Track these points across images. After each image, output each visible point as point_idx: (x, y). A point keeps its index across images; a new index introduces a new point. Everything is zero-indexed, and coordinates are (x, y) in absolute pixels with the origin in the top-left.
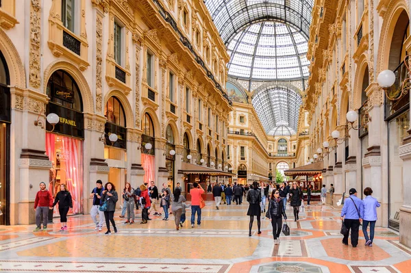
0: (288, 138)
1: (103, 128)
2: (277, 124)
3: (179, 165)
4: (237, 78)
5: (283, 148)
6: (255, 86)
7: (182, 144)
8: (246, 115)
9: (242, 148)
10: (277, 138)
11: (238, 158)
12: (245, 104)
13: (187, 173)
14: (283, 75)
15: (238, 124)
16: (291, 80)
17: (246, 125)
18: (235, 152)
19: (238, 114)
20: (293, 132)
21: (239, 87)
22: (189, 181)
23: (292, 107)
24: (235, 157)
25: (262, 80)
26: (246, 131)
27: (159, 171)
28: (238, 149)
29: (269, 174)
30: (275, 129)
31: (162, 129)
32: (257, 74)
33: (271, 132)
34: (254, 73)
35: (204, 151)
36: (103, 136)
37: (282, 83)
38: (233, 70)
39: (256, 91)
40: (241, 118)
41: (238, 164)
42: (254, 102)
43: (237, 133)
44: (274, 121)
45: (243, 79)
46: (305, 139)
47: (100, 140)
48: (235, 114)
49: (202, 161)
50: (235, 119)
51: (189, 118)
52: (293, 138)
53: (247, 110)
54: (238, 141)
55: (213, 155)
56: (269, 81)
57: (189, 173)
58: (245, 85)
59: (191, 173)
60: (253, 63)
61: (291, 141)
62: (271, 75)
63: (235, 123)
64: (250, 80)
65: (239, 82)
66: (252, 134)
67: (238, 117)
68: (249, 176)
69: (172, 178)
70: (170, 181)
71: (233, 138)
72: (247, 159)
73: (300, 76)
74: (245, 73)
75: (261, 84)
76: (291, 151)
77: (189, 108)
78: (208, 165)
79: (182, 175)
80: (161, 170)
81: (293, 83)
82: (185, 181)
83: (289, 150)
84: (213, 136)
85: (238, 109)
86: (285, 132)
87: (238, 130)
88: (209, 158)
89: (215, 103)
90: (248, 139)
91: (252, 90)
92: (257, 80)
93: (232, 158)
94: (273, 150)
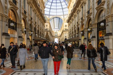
1: (8, 21)
4: (46, 15)
8: (48, 25)
10: (55, 32)
14: (58, 14)
16: (60, 16)
21: (46, 17)
29: (53, 41)
30: (54, 29)
34: (50, 13)
36: (8, 24)
44: (54, 27)
47: (6, 25)
57: (36, 40)
60: (50, 11)
62: (55, 14)
64: (49, 15)
73: (63, 14)
74: (48, 13)
83: (58, 35)
86: (57, 30)
91: (50, 18)
94: (54, 35)
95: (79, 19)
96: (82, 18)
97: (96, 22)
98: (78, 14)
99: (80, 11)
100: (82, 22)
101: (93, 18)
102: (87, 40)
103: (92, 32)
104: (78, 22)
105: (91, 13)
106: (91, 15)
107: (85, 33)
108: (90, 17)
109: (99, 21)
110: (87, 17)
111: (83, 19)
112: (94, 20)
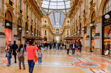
0: (59, 29)
2: (56, 24)
3: (23, 34)
4: (44, 8)
5: (58, 32)
6: (50, 11)
7: (25, 26)
8: (47, 21)
9: (46, 31)
10: (56, 29)
11: (44, 34)
12: (47, 17)
13: (26, 38)
14: (59, 8)
15: (44, 23)
16: (62, 10)
17: (47, 24)
18: (43, 32)
19: (44, 20)
20: (61, 27)
21: (45, 11)
22: (27, 41)
23: (61, 19)
24: (43, 34)
25: (52, 9)
26: (47, 26)
27: (14, 36)
28: (44, 31)
29: (53, 40)
30: (55, 26)
31: (16, 19)
32: (51, 7)
33: (54, 27)
34: (50, 7)
35: (33, 30)
37: (59, 10)
38: (43, 6)
39: (50, 13)
40: (45, 21)
41: (44, 36)
42: (50, 16)
43: (44, 26)
44: (55, 23)
45: (46, 9)
46: (66, 28)
48: (43, 20)
49: (33, 33)
50: (43, 22)
51: (28, 17)
52: (61, 29)
53: (47, 19)
54: (44, 29)
55: (36, 32)
56: (55, 10)
57: (27, 38)
58: (47, 11)
59: (28, 38)
60: (49, 4)
61: (60, 29)
62: (55, 8)
63: (43, 23)
64: (48, 9)
65: (45, 10)
66: (49, 27)
67: (44, 21)
68: (48, 40)
69: (20, 40)
70: (19, 41)
71: (43, 28)
72: (47, 35)
73: (65, 8)
74: (47, 7)
75: (52, 11)
76: (60, 33)
77: (28, 13)
78: (35, 35)
79: (24, 39)
80: (15, 36)
81: (62, 11)
82: (26, 41)
83: (60, 32)
84: (37, 25)
85: (44, 18)
86: (59, 27)
87: (44, 25)
88: (35, 33)
89: (37, 14)
90: (48, 28)
91: (49, 12)
92: (51, 9)
93: (42, 34)
94: (55, 32)
95: (81, 12)
96: (84, 11)
97: (101, 14)
98: (80, 6)
99: (83, 2)
100: (84, 16)
101: (97, 9)
102: (90, 38)
103: (95, 28)
104: (80, 17)
105: (95, 4)
106: (94, 6)
107: (87, 29)
108: (93, 9)
109: (104, 14)
110: (89, 9)
111: (86, 12)
112: (99, 12)
